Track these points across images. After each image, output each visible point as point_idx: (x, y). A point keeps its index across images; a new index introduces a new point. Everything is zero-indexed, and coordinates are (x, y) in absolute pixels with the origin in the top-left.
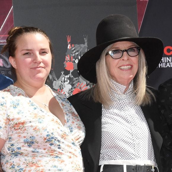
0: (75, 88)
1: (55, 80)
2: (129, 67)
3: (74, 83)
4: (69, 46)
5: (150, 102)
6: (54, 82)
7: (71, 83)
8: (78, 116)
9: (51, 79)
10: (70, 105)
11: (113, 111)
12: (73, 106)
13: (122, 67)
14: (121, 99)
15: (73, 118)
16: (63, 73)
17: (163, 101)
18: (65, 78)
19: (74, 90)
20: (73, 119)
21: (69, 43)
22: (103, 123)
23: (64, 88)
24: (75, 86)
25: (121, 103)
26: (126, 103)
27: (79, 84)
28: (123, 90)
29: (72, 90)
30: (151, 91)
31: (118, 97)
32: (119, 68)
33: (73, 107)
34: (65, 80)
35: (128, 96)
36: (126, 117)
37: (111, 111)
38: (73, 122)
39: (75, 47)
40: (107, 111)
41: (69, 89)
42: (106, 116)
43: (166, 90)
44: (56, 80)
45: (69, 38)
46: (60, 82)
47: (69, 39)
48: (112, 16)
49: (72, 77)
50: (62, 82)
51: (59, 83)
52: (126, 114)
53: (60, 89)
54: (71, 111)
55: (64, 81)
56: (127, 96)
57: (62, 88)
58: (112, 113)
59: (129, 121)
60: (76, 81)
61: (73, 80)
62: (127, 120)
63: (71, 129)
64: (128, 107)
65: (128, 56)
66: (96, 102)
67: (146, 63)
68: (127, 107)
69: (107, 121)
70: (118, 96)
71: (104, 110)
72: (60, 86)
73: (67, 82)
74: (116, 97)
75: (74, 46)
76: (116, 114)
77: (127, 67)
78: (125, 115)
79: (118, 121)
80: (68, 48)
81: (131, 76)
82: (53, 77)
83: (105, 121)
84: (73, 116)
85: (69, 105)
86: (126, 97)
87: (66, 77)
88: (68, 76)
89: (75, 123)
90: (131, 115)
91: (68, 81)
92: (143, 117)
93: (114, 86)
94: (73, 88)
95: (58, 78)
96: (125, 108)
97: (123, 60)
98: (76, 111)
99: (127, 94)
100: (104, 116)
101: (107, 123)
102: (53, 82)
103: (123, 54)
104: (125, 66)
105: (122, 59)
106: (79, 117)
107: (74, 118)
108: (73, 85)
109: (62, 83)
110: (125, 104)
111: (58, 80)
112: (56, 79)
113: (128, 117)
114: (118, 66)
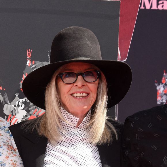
0: (30, 115)
1: (6, 103)
2: (85, 95)
3: (30, 109)
4: (29, 62)
5: (109, 140)
6: (6, 105)
7: (26, 108)
8: (17, 150)
9: (2, 101)
10: (10, 136)
11: (61, 148)
12: (13, 137)
13: (75, 95)
14: (73, 133)
15: (8, 152)
16: (17, 95)
17: (128, 139)
18: (19, 101)
19: (29, 117)
20: (7, 154)
21: (29, 59)
22: (46, 162)
23: (17, 114)
24: (31, 113)
25: (73, 139)
26: (78, 139)
27: (37, 111)
28: (76, 122)
29: (27, 117)
30: (114, 126)
31: (70, 131)
32: (71, 95)
33: (13, 139)
34: (20, 104)
35: (83, 131)
36: (76, 156)
37: (58, 149)
38: (8, 157)
39: (36, 65)
40: (54, 148)
41: (23, 116)
42: (51, 154)
43: (132, 125)
44: (8, 104)
45: (29, 52)
46: (13, 106)
47: (29, 54)
48: (71, 29)
49: (29, 101)
50: (15, 106)
51: (11, 107)
52: (77, 153)
53: (12, 114)
54: (7, 143)
55: (18, 106)
56: (81, 130)
57: (14, 114)
58: (59, 151)
59: (79, 162)
60: (33, 107)
61: (29, 106)
62: (76, 160)
63: (4, 165)
64: (81, 145)
65: (84, 81)
66: (40, 134)
67: (107, 92)
68: (79, 144)
69: (51, 160)
70: (69, 129)
71: (50, 146)
72: (12, 112)
73: (21, 106)
74: (68, 131)
75: (35, 63)
76: (64, 152)
77: (81, 95)
78: (75, 154)
79: (65, 162)
80: (28, 64)
81: (86, 107)
82: (4, 99)
83: (49, 159)
84: (9, 149)
85: (8, 136)
86: (79, 132)
87: (21, 101)
88: (24, 100)
89: (10, 158)
90: (82, 155)
91: (23, 106)
92: (98, 159)
93: (66, 116)
94: (28, 115)
95: (11, 101)
96: (76, 145)
97: (77, 86)
98: (16, 144)
99: (82, 128)
100: (48, 154)
101: (50, 162)
102: (4, 105)
103: (77, 78)
104: (79, 94)
105: (75, 84)
106: (18, 152)
107: (10, 152)
108: (28, 111)
109: (15, 108)
110: (76, 141)
111: (10, 103)
112: (9, 102)
113: (78, 157)
114: (70, 93)
